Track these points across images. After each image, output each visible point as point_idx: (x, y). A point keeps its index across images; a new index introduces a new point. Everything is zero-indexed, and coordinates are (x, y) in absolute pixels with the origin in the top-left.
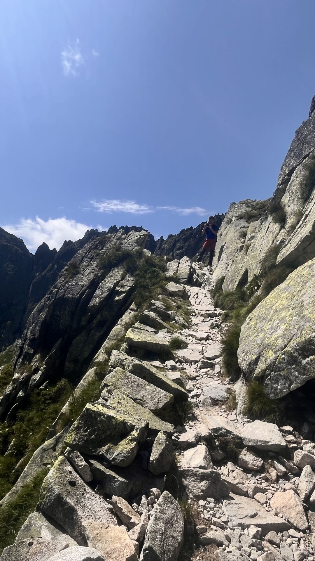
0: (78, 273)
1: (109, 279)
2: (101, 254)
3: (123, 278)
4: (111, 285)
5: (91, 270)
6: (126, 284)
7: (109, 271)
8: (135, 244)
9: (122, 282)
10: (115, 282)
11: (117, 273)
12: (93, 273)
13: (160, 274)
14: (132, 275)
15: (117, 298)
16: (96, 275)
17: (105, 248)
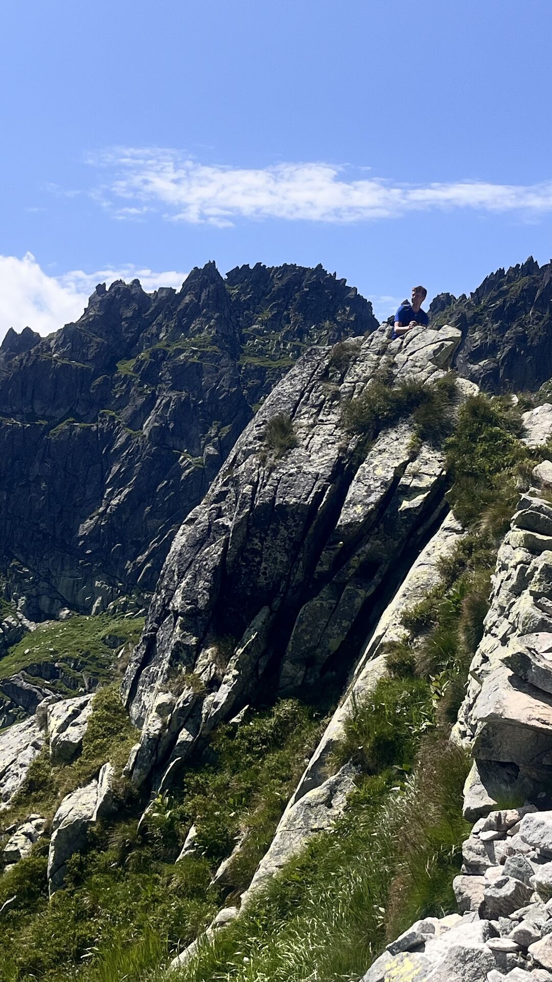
0: (294, 444)
1: (379, 458)
2: (344, 393)
3: (413, 456)
4: (388, 472)
5: (326, 437)
6: (424, 469)
7: (375, 438)
8: (430, 366)
9: (414, 464)
10: (397, 464)
11: (396, 443)
12: (331, 443)
13: (512, 443)
14: (435, 447)
15: (405, 504)
16: (341, 449)
17: (349, 379)
